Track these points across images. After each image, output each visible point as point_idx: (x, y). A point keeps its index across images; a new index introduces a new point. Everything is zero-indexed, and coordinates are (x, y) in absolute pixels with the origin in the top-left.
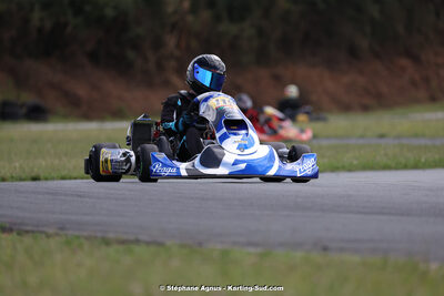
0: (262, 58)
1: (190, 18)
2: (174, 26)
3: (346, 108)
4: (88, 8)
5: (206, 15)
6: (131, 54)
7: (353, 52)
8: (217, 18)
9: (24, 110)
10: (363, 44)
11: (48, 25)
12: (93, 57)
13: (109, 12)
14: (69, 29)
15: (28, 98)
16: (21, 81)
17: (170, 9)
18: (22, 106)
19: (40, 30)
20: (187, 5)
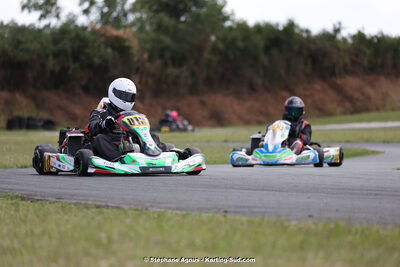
0: (193, 90)
1: (148, 65)
2: (138, 69)
3: (247, 123)
4: (83, 58)
5: (158, 62)
7: (252, 88)
8: (165, 65)
9: (41, 123)
10: (259, 81)
11: (57, 68)
12: (86, 89)
13: (97, 61)
14: (70, 72)
15: (44, 115)
16: (39, 104)
17: (136, 59)
18: (40, 120)
19: (52, 72)
20: (146, 56)
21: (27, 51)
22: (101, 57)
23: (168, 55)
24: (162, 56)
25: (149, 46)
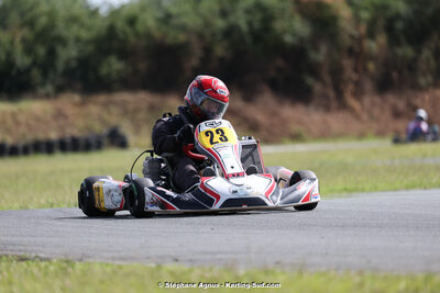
2: (351, 52)
5: (382, 39)
6: (310, 81)
8: (394, 39)
13: (288, 39)
19: (222, 60)
20: (363, 29)
21: (183, 28)
22: (294, 35)
23: (399, 25)
24: (389, 29)
25: (365, 15)
